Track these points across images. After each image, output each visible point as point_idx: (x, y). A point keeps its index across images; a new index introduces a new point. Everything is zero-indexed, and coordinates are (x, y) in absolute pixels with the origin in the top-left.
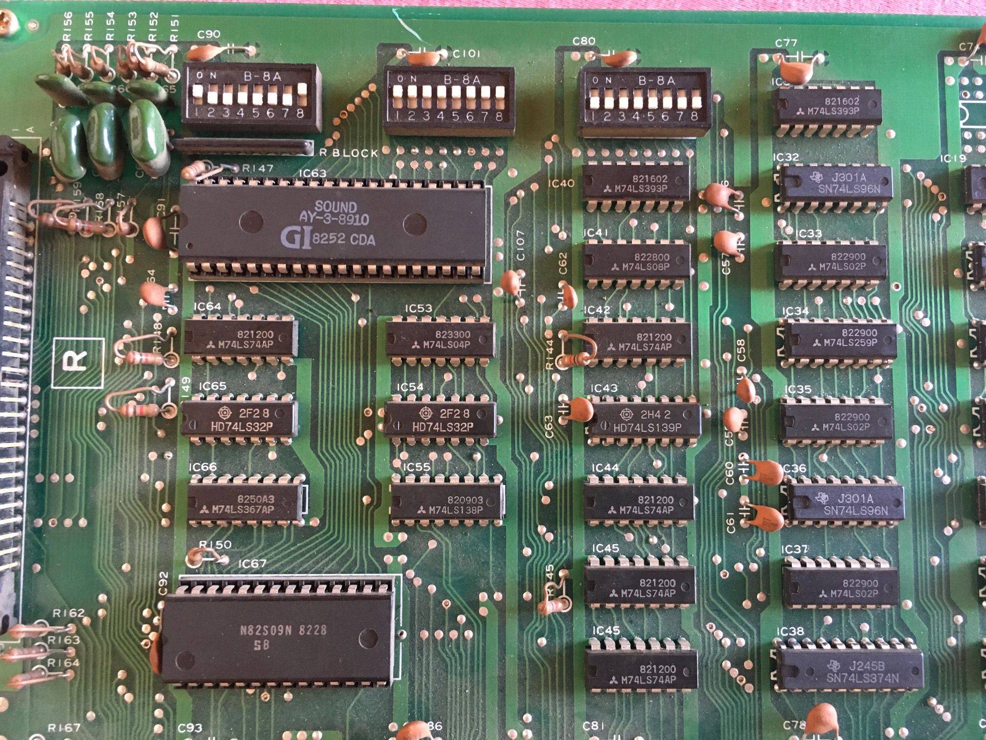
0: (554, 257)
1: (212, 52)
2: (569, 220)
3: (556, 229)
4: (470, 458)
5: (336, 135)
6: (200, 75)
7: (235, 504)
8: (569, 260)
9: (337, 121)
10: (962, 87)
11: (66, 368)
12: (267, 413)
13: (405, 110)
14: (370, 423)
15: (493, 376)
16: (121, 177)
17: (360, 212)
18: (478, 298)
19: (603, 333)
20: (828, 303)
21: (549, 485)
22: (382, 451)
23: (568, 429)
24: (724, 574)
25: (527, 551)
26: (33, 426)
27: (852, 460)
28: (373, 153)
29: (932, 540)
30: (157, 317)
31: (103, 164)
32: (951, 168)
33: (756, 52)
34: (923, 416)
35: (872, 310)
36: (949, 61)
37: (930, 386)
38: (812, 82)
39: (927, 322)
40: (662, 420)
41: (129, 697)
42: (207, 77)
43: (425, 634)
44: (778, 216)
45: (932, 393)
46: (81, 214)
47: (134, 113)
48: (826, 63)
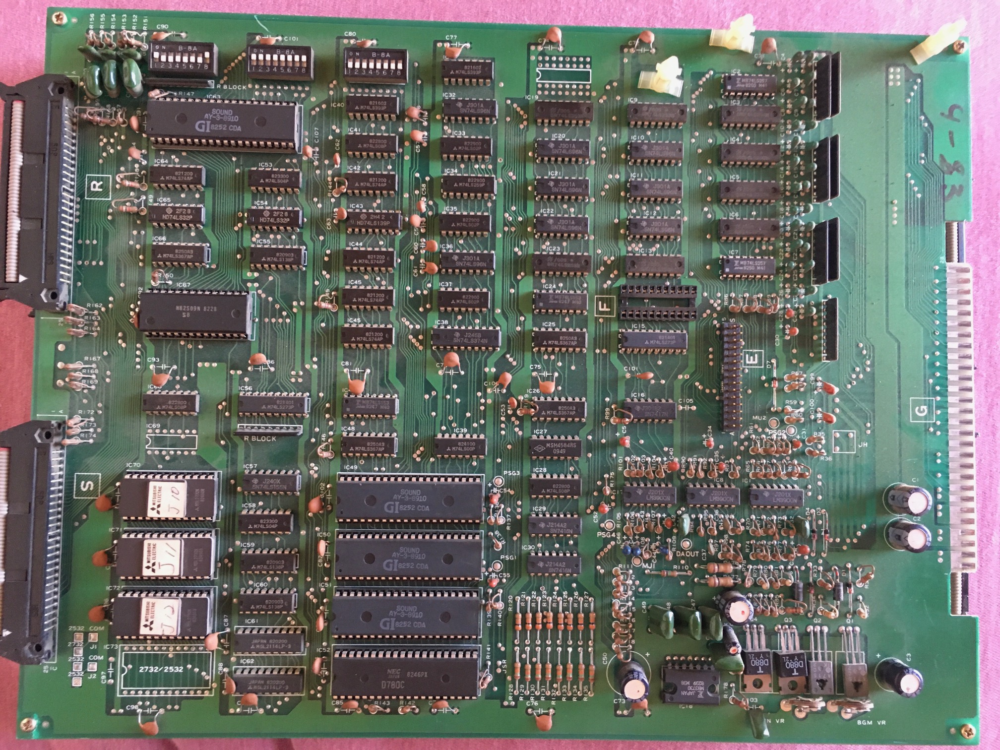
0: (333, 141)
1: (164, 36)
2: (341, 123)
3: (334, 127)
4: (290, 238)
5: (225, 78)
6: (157, 47)
7: (174, 253)
8: (340, 143)
9: (226, 71)
10: (538, 62)
11: (92, 189)
12: (189, 211)
13: (257, 66)
14: (241, 220)
15: (302, 199)
16: (119, 97)
17: (234, 115)
18: (295, 161)
19: (352, 177)
20: (466, 167)
21: (328, 252)
22: (247, 235)
23: (338, 225)
24: (412, 295)
25: (317, 283)
26: (77, 217)
27: (475, 243)
28: (244, 87)
29: (511, 281)
30: (137, 166)
31: (110, 89)
32: (531, 103)
33: (436, 42)
34: (510, 222)
35: (487, 171)
36: (533, 48)
37: (514, 208)
38: (459, 57)
39: (514, 178)
40: (380, 220)
41: (124, 345)
42: (160, 48)
43: (267, 320)
44: (444, 124)
45: (514, 212)
46: (99, 115)
47: (125, 65)
48: (471, 48)
